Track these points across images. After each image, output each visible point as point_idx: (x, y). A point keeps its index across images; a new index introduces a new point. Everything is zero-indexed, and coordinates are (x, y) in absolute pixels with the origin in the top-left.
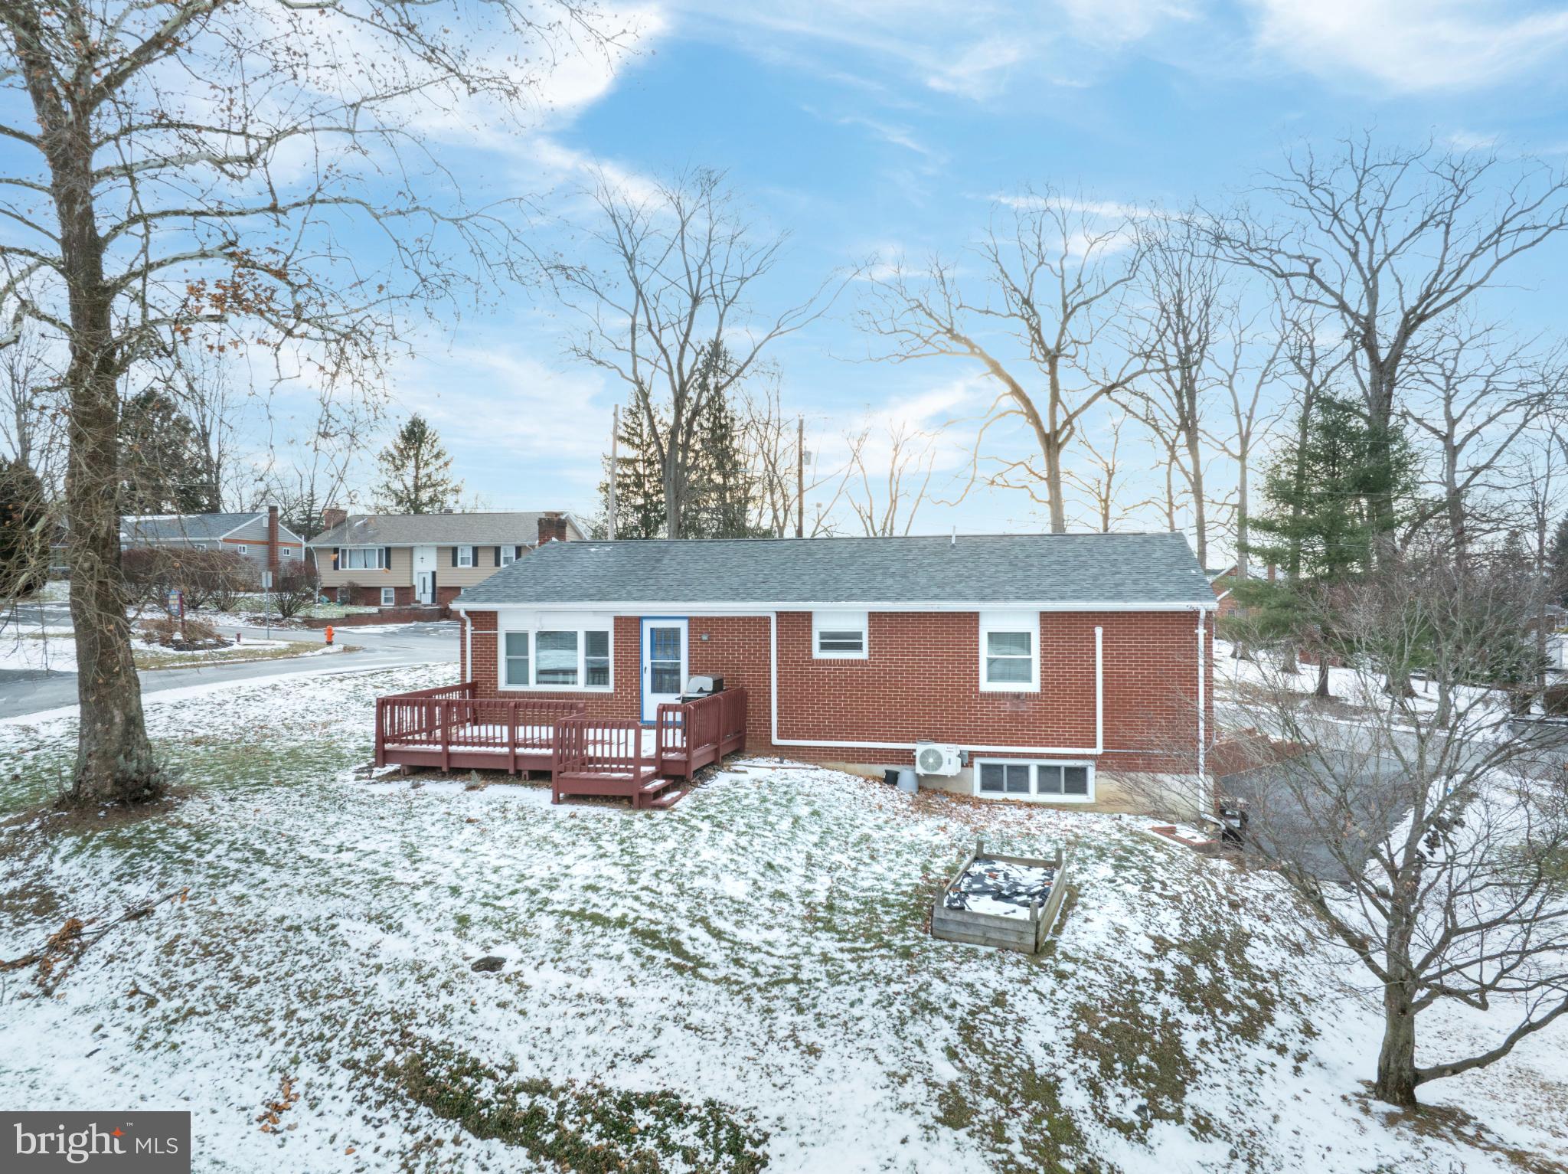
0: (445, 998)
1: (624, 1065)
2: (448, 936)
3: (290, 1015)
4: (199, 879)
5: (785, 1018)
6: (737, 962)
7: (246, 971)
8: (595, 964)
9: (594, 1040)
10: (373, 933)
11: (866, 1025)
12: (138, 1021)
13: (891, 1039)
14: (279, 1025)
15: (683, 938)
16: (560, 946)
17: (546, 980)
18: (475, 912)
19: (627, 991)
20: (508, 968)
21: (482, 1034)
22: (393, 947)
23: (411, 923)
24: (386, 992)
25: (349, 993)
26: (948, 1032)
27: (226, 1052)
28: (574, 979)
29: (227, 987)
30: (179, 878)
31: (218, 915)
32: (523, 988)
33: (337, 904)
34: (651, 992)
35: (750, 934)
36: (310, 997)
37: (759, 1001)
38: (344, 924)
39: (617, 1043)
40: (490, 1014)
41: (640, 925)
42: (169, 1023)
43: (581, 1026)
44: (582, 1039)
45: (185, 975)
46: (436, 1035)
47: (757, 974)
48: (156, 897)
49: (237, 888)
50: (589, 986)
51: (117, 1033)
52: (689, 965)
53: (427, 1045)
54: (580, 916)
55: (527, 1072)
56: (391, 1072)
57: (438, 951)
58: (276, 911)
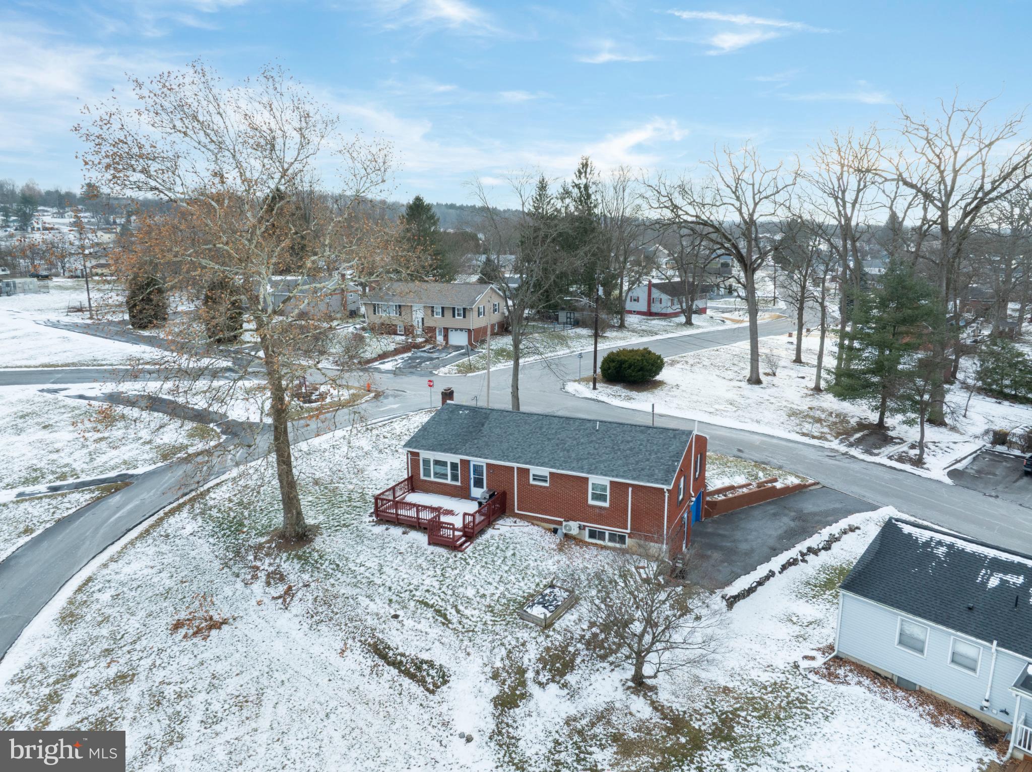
0: (384, 626)
1: (424, 651)
2: (386, 606)
3: (346, 625)
4: (322, 575)
5: (466, 643)
6: (460, 623)
7: (335, 610)
8: (423, 620)
9: (418, 643)
10: (367, 601)
11: (484, 648)
12: (310, 622)
13: (488, 653)
14: (343, 627)
15: (448, 613)
16: (414, 613)
17: (409, 623)
18: (394, 598)
19: (428, 630)
20: (400, 618)
21: (392, 638)
22: (373, 607)
23: (377, 600)
24: (370, 622)
25: (360, 620)
26: (504, 652)
27: (331, 634)
28: (416, 624)
29: (331, 615)
30: (316, 574)
31: (327, 590)
32: (403, 625)
33: (358, 590)
34: (435, 631)
35: (468, 612)
36: (351, 620)
37: (461, 637)
38: (360, 598)
39: (423, 645)
40: (394, 632)
41: (437, 607)
42: (317, 623)
43: (416, 638)
44: (415, 643)
45: (320, 609)
46: (381, 636)
47: (464, 627)
48: (310, 580)
49: (332, 581)
50: (419, 627)
51: (305, 624)
52: (447, 622)
53: (378, 639)
54: (421, 602)
55: (401, 650)
56: (370, 645)
57: (383, 610)
58: (342, 591)
